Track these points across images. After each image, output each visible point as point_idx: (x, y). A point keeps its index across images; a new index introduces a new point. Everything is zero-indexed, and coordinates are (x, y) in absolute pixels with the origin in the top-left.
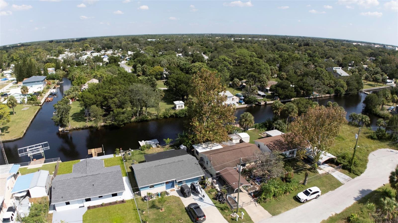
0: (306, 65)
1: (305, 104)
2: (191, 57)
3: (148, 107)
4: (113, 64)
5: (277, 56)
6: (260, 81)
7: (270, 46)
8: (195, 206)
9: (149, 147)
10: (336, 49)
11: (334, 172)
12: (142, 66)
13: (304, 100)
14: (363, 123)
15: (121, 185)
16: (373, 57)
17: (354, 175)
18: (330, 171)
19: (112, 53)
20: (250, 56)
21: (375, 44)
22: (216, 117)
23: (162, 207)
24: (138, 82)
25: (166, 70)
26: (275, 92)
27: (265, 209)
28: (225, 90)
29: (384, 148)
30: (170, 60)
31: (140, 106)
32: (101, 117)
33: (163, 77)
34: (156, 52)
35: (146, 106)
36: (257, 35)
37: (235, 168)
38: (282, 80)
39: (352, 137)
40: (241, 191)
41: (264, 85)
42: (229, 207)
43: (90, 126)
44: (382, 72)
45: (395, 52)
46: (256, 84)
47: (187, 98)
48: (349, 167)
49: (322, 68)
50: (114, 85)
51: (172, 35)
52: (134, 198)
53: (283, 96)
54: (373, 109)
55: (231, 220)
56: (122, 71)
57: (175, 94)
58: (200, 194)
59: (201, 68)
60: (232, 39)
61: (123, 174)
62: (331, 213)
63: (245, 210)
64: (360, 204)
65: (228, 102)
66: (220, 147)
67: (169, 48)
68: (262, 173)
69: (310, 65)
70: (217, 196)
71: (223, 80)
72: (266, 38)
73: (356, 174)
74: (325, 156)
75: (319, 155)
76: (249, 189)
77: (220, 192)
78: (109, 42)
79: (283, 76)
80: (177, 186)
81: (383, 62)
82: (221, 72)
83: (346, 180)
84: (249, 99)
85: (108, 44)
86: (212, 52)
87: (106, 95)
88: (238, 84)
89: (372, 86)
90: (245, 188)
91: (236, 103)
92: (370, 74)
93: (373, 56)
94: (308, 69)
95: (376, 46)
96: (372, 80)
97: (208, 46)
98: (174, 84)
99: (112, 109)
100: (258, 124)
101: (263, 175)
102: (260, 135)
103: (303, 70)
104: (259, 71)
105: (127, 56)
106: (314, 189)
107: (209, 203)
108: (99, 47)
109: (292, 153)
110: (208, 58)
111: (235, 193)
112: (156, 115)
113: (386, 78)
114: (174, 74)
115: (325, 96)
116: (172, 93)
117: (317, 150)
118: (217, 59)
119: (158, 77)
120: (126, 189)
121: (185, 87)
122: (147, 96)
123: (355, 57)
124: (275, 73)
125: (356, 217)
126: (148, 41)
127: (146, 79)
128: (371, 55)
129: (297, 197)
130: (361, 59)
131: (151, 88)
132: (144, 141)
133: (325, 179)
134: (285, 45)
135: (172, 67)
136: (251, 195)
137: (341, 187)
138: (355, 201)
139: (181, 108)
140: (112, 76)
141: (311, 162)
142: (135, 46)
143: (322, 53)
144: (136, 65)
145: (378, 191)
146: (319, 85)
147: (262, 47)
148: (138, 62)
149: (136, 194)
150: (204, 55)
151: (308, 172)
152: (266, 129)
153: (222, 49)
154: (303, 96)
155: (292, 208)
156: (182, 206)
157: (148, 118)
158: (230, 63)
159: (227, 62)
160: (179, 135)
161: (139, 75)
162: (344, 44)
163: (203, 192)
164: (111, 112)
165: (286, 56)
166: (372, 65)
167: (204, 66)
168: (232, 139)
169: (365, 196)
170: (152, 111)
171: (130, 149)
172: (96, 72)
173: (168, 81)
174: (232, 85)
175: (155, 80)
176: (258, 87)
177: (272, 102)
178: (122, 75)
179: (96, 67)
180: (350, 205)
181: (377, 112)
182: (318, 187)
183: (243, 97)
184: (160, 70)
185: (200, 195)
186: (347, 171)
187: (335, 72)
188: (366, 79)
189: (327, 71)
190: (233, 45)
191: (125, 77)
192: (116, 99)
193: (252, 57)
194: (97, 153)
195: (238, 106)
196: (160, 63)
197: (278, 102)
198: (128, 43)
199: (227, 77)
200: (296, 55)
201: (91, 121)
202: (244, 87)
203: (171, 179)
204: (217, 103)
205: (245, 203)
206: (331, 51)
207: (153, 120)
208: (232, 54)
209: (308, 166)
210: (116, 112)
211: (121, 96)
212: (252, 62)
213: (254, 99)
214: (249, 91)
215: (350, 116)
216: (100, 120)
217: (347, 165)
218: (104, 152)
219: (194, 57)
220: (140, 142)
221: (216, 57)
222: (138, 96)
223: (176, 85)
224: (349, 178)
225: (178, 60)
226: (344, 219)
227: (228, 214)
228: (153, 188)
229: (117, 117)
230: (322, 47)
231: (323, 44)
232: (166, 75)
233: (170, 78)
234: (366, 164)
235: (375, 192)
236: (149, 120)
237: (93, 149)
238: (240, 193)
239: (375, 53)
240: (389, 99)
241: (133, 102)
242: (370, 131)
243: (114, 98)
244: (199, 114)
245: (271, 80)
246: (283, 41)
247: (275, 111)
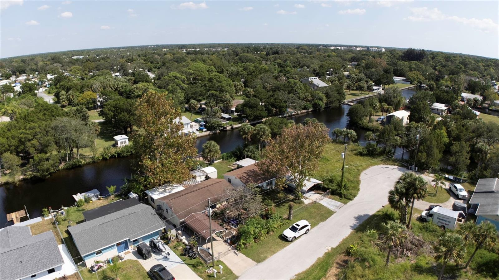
0: (276, 78)
1: (278, 125)
2: (132, 76)
3: (80, 148)
4: (27, 94)
5: (241, 69)
6: (222, 101)
7: (232, 57)
8: (159, 268)
9: (87, 200)
10: (311, 56)
11: (322, 200)
12: (67, 93)
13: (277, 120)
14: (349, 139)
15: (58, 256)
16: (355, 62)
17: (347, 200)
18: (317, 199)
19: (25, 79)
20: (208, 71)
21: (356, 47)
22: (171, 151)
23: (117, 277)
24: (64, 115)
25: (100, 96)
26: (242, 113)
27: (247, 256)
28: (180, 115)
29: (377, 164)
30: (104, 83)
31: (69, 148)
32: (18, 168)
33: (96, 106)
34: (85, 73)
35: (77, 147)
36: (214, 44)
37: (203, 212)
38: (249, 97)
39: (338, 156)
40: (214, 240)
41: (229, 106)
42: (202, 262)
43: (4, 182)
44: (367, 78)
45: (381, 54)
46: (218, 105)
47: (131, 130)
48: (339, 192)
49: (296, 79)
50: (31, 123)
51: (106, 49)
52: (78, 271)
53: (252, 117)
54: (359, 122)
55: (208, 278)
56: (41, 103)
57: (114, 127)
58: (164, 252)
59: (146, 89)
60: (184, 50)
61: (57, 242)
62: (326, 248)
63: (222, 262)
64: (359, 233)
65: (186, 130)
66: (180, 188)
67: (102, 66)
68: (236, 213)
69: (281, 77)
70: (186, 251)
71: (177, 103)
72: (226, 48)
73: (347, 199)
74: (309, 183)
75: (302, 182)
76: (224, 235)
77: (188, 245)
78: (20, 65)
79: (250, 93)
80: (133, 246)
81: (368, 67)
82: (172, 93)
83: (338, 207)
84: (211, 124)
85: (20, 67)
86: (159, 68)
87: (21, 137)
88: (196, 106)
89: (356, 95)
90: (218, 235)
91: (195, 131)
92: (353, 82)
93: (355, 60)
94: (279, 82)
95: (358, 49)
96: (355, 88)
97: (153, 61)
98: (112, 114)
99: (31, 156)
100: (225, 154)
101: (239, 215)
102: (229, 167)
103: (273, 83)
104: (220, 89)
105: (46, 82)
106: (302, 223)
107: (177, 261)
108: (8, 71)
109: (270, 184)
110: (154, 76)
111: (207, 243)
112: (92, 157)
113: (371, 84)
114: (111, 100)
115: (301, 112)
116: (110, 125)
117: (299, 176)
118: (166, 77)
119: (90, 106)
120: (65, 261)
121: (128, 116)
122: (76, 132)
123: (334, 64)
124: (240, 90)
125: (356, 248)
126: (73, 59)
127: (73, 110)
128: (353, 59)
129: (283, 236)
130: (340, 65)
131: (82, 121)
132: (80, 194)
133: (312, 210)
134: (250, 55)
135: (107, 92)
136: (228, 243)
137: (333, 216)
138: (352, 230)
139: (124, 145)
140: (28, 110)
141: (294, 192)
142: (56, 67)
143: (294, 61)
144: (59, 93)
145: (377, 214)
146: (294, 100)
147: (221, 59)
148: (61, 88)
149: (80, 265)
150: (149, 73)
151: (291, 203)
152: (235, 159)
153: (172, 64)
154: (276, 114)
155: (280, 250)
156: (143, 271)
157: (81, 162)
158: (183, 82)
159: (180, 80)
160: (126, 179)
161: (63, 106)
162: (320, 49)
163: (166, 249)
164: (30, 160)
165: (251, 68)
166: (354, 71)
167: (150, 87)
168: (195, 176)
169: (363, 223)
170: (85, 152)
171: (63, 207)
172: (6, 107)
173: (104, 110)
174: (188, 109)
175: (86, 111)
176: (221, 109)
177: (240, 125)
178: (40, 108)
179: (6, 100)
180: (347, 236)
181: (364, 124)
182: (306, 220)
183: (204, 122)
184: (92, 97)
185: (163, 254)
186: (337, 197)
187: (311, 83)
188: (348, 87)
189: (301, 82)
190: (186, 58)
191: (45, 110)
192: (35, 142)
193: (210, 72)
194: (19, 217)
195: (198, 134)
196: (91, 88)
197: (247, 125)
198: (46, 64)
199: (180, 99)
200: (263, 67)
201: (6, 174)
202: (204, 109)
203: (122, 239)
204: (171, 134)
205: (222, 253)
206: (305, 59)
207: (88, 164)
208: (185, 69)
209: (291, 197)
210: (37, 159)
211: (41, 136)
212: (210, 78)
213: (218, 124)
214: (210, 114)
215: (332, 133)
216: (17, 172)
217: (337, 189)
218: (28, 215)
219: (136, 76)
220: (74, 196)
221: (165, 74)
222: (65, 134)
223: (114, 115)
224: (341, 205)
225: (115, 82)
226: (343, 253)
227: (203, 271)
228: (101, 254)
229: (40, 165)
230: (294, 54)
231: (296, 51)
232: (101, 102)
233: (106, 106)
234: (359, 186)
235: (374, 216)
236: (83, 165)
237: (14, 213)
238: (214, 242)
239: (357, 57)
240: (377, 109)
241: (59, 143)
242: (358, 148)
243: (33, 140)
244: (150, 149)
245: (237, 99)
246: (247, 50)
247: (244, 136)
